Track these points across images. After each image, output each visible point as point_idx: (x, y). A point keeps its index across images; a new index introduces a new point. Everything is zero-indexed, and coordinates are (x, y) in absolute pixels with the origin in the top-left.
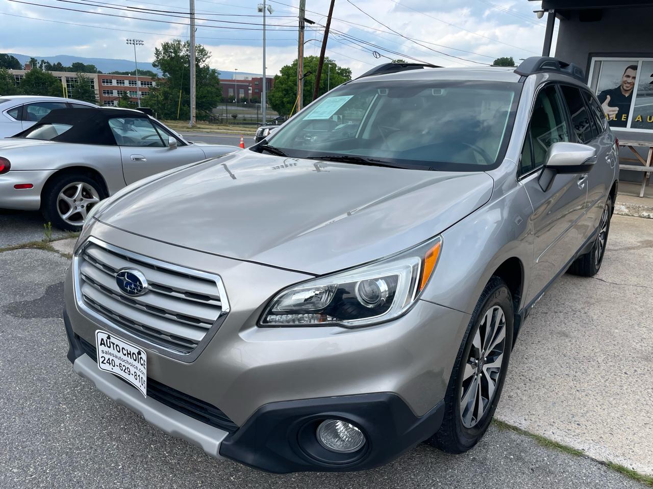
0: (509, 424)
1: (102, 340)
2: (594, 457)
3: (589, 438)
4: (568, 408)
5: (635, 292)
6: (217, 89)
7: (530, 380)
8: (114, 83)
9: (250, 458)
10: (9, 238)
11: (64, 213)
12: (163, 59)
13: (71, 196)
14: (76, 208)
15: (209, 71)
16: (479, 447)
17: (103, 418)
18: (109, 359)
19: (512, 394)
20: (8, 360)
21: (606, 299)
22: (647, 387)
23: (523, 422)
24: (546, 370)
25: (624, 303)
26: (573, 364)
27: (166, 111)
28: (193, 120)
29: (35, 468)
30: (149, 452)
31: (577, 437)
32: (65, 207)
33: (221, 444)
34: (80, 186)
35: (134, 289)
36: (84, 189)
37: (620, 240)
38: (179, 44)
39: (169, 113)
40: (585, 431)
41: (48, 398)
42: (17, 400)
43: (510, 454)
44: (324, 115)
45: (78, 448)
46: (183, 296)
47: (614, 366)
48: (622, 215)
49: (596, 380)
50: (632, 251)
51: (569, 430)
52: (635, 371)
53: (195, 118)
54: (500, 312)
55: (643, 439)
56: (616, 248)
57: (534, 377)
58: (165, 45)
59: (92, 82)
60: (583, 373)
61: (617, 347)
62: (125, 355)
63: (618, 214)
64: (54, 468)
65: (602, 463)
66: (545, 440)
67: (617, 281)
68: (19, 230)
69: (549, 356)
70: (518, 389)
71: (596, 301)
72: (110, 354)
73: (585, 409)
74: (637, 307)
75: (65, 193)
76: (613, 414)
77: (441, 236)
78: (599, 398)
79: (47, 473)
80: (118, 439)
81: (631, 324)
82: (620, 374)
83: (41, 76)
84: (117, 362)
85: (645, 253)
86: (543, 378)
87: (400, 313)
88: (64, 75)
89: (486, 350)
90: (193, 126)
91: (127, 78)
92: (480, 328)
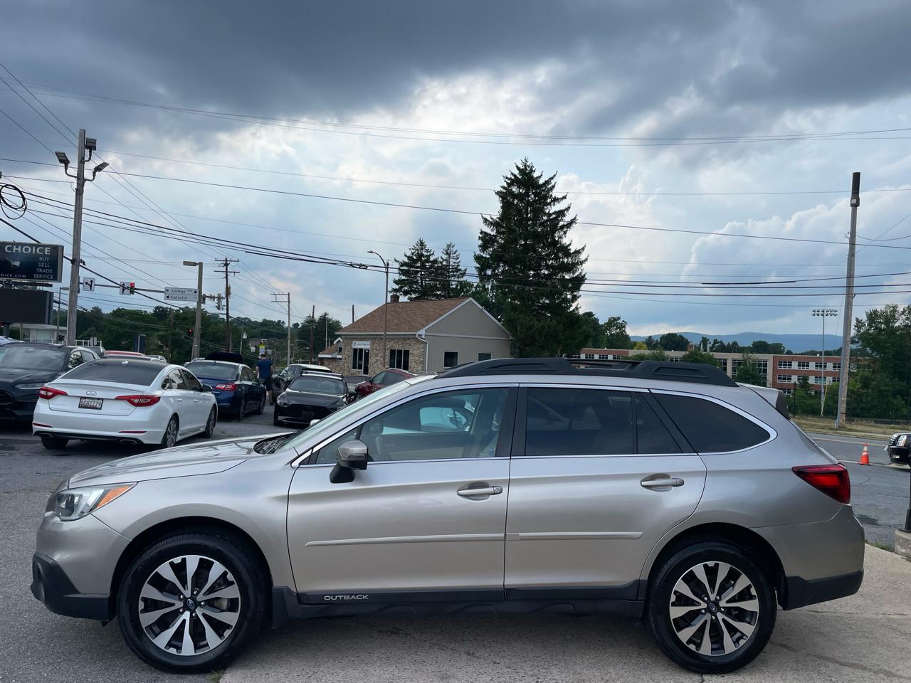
8: (795, 366)
12: (867, 332)
27: (863, 405)
28: (841, 418)
38: (894, 311)
53: (844, 415)
58: (871, 314)
59: (766, 365)
77: (138, 483)
83: (699, 358)
88: (730, 357)
89: (198, 593)
90: (839, 427)
91: (813, 360)
92: (172, 564)
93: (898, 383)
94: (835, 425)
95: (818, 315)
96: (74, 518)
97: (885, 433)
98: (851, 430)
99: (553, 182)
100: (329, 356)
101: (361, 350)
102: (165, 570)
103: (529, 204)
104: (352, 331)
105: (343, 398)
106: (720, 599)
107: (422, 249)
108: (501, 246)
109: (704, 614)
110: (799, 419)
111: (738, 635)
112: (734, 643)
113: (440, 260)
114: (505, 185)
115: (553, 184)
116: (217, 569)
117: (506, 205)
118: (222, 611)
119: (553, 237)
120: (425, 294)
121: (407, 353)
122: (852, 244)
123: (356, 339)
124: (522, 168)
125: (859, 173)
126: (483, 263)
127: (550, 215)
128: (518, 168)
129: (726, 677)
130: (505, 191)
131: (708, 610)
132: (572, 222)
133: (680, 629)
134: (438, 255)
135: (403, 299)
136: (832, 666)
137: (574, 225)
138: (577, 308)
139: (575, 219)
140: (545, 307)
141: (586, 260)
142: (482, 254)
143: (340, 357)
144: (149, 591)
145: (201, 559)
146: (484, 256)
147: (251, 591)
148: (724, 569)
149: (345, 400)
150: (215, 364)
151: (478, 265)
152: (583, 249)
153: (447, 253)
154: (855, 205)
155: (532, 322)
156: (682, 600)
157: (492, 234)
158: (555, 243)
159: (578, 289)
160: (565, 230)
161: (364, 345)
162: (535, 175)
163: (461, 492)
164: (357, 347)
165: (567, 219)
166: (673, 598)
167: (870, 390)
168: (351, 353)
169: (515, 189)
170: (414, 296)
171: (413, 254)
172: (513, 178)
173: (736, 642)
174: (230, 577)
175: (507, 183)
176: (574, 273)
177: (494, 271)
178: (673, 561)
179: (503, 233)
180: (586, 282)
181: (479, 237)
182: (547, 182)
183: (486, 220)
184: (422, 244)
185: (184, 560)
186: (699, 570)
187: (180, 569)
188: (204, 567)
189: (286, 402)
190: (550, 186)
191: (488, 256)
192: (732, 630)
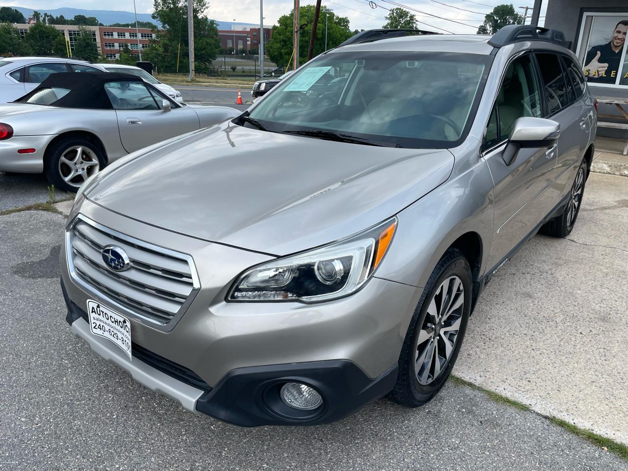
0: (465, 380)
1: (93, 308)
2: (539, 412)
3: (537, 394)
4: (521, 366)
5: (603, 253)
6: (216, 40)
7: (490, 339)
8: (115, 35)
9: (223, 414)
10: (16, 200)
11: (66, 176)
12: (162, 11)
13: (72, 159)
14: (77, 171)
15: (207, 22)
16: (435, 400)
17: (100, 372)
18: (100, 325)
19: (471, 352)
20: (16, 319)
21: (574, 260)
22: (599, 347)
23: (478, 378)
24: (506, 330)
25: (591, 264)
26: (533, 324)
27: (167, 64)
28: (192, 74)
29: (41, 418)
30: (140, 404)
31: (526, 393)
32: (67, 170)
33: (198, 401)
34: (79, 150)
35: (118, 265)
36: (83, 153)
37: (598, 199)
39: (169, 65)
40: (535, 388)
41: (52, 354)
42: (24, 356)
43: (463, 407)
44: (303, 86)
45: (78, 400)
46: (160, 273)
47: (571, 326)
48: (604, 173)
49: (552, 339)
50: (607, 211)
51: (519, 386)
52: (591, 331)
53: (194, 72)
54: (458, 281)
55: (588, 396)
56: (592, 208)
57: (494, 336)
59: (94, 35)
60: (540, 333)
61: (577, 308)
62: (113, 322)
63: (600, 172)
64: (57, 417)
65: (546, 417)
66: (496, 395)
67: (588, 242)
68: (26, 192)
69: (511, 316)
70: (478, 347)
71: (564, 262)
72: (100, 320)
73: (538, 367)
74: (602, 268)
75: (65, 156)
76: (562, 372)
77: (397, 217)
78: (552, 356)
79: (51, 422)
80: (114, 392)
81: (594, 285)
82: (575, 334)
83: (44, 29)
84: (107, 328)
85: (620, 213)
86: (503, 337)
87: (354, 290)
88: (66, 28)
89: (442, 316)
90: (192, 80)
91: (128, 31)
92: (436, 297)
94: (189, 79)
97: (217, 82)
98: (198, 82)
110: (162, 76)
145: (450, 280)
167: (169, 53)
185: (442, 288)
187: (439, 299)
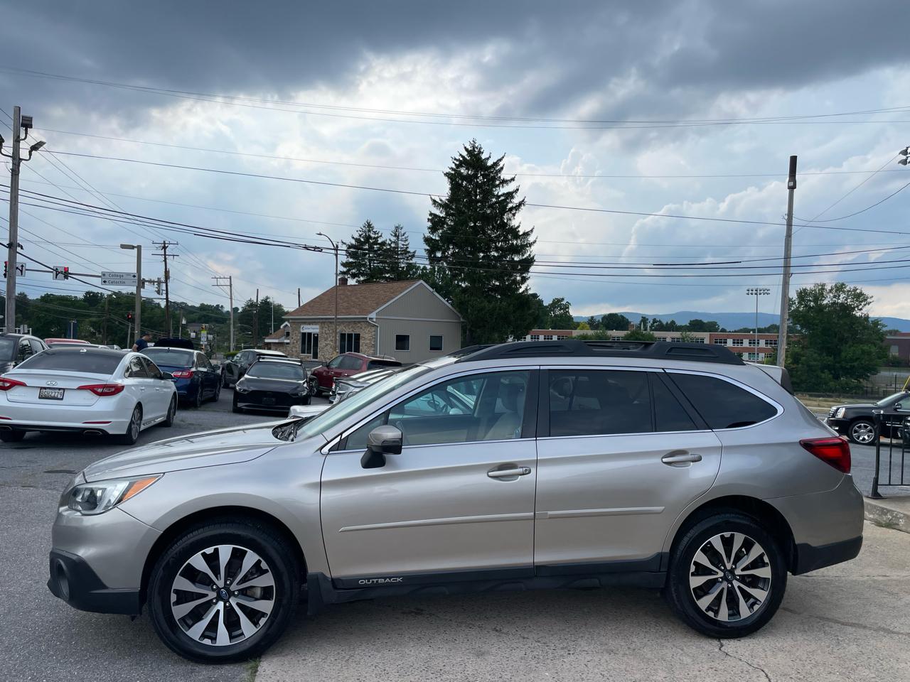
8: (730, 343)
12: (797, 311)
15: (868, 321)
38: (823, 289)
58: (801, 292)
77: (164, 474)
83: (640, 337)
88: (671, 335)
89: (231, 583)
91: (746, 337)
92: (204, 555)
93: (826, 358)
95: (752, 294)
96: (98, 512)
99: (501, 164)
100: (277, 341)
101: (310, 334)
102: (197, 561)
103: (478, 185)
104: (301, 315)
105: (304, 383)
106: (736, 568)
107: (369, 231)
108: (450, 228)
109: (721, 582)
111: (752, 600)
112: (749, 608)
113: (388, 242)
114: (454, 166)
115: (501, 165)
116: (251, 558)
117: (455, 187)
118: (256, 599)
119: (502, 219)
120: (373, 276)
121: (358, 337)
122: (789, 225)
123: (305, 323)
124: (470, 149)
125: (796, 157)
126: (432, 246)
127: (499, 197)
128: (466, 149)
129: (742, 641)
130: (453, 172)
131: (724, 578)
132: (521, 204)
133: (699, 597)
134: (386, 236)
135: (351, 282)
136: (836, 626)
137: (522, 207)
138: (526, 290)
139: (523, 201)
140: (495, 289)
141: (535, 242)
142: (431, 236)
143: (288, 341)
144: (181, 583)
145: (234, 548)
146: (434, 238)
147: (285, 578)
148: (739, 539)
149: (305, 385)
150: (169, 351)
151: (428, 248)
152: (532, 231)
153: (395, 235)
154: (792, 188)
155: (483, 305)
156: (701, 570)
157: (441, 215)
158: (504, 225)
159: (527, 270)
160: (514, 212)
161: (313, 329)
162: (483, 157)
163: (491, 474)
164: (305, 331)
165: (516, 201)
166: (693, 568)
167: (800, 365)
168: (299, 337)
169: (463, 170)
170: (362, 279)
171: (360, 236)
172: (461, 159)
173: (751, 607)
174: (264, 565)
175: (456, 164)
176: (523, 256)
177: (443, 253)
178: (692, 533)
179: (452, 215)
180: (535, 263)
181: (428, 219)
182: (496, 164)
183: (435, 202)
184: (369, 225)
185: (216, 551)
186: (716, 541)
187: (212, 560)
188: (237, 556)
189: (246, 388)
190: (498, 168)
191: (437, 238)
192: (747, 596)
